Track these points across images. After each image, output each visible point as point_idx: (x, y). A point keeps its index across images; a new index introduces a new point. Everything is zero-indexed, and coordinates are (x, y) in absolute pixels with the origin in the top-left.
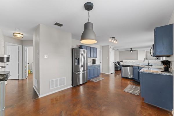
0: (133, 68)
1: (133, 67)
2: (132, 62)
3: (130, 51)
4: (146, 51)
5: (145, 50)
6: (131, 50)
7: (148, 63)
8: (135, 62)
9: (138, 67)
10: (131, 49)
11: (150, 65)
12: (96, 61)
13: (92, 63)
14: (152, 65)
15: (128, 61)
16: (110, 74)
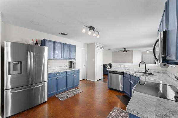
0: (124, 76)
1: (123, 74)
2: (123, 66)
3: (124, 52)
4: (142, 52)
5: (140, 51)
6: (125, 50)
7: (146, 70)
8: (127, 66)
9: (131, 75)
10: (125, 48)
11: (149, 72)
12: (74, 64)
13: (68, 67)
14: (151, 73)
15: (119, 64)
16: (96, 81)
